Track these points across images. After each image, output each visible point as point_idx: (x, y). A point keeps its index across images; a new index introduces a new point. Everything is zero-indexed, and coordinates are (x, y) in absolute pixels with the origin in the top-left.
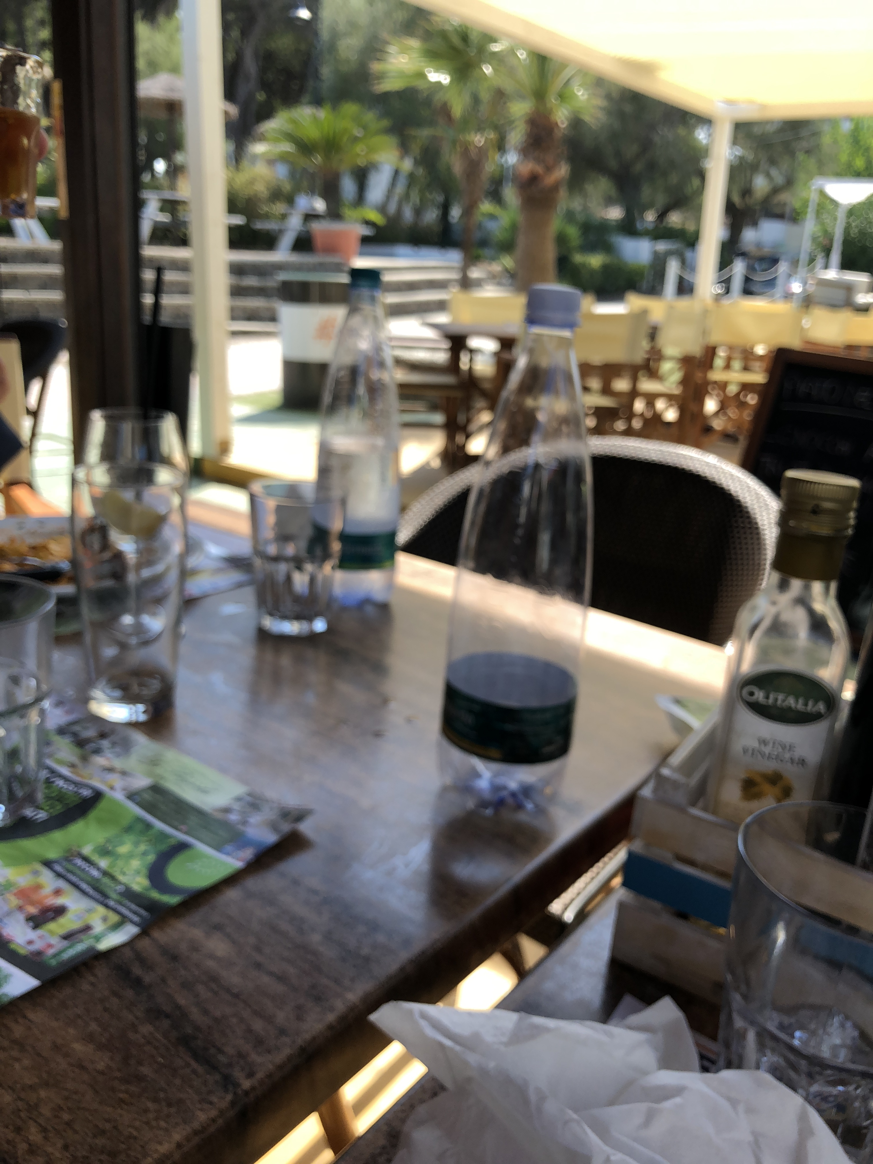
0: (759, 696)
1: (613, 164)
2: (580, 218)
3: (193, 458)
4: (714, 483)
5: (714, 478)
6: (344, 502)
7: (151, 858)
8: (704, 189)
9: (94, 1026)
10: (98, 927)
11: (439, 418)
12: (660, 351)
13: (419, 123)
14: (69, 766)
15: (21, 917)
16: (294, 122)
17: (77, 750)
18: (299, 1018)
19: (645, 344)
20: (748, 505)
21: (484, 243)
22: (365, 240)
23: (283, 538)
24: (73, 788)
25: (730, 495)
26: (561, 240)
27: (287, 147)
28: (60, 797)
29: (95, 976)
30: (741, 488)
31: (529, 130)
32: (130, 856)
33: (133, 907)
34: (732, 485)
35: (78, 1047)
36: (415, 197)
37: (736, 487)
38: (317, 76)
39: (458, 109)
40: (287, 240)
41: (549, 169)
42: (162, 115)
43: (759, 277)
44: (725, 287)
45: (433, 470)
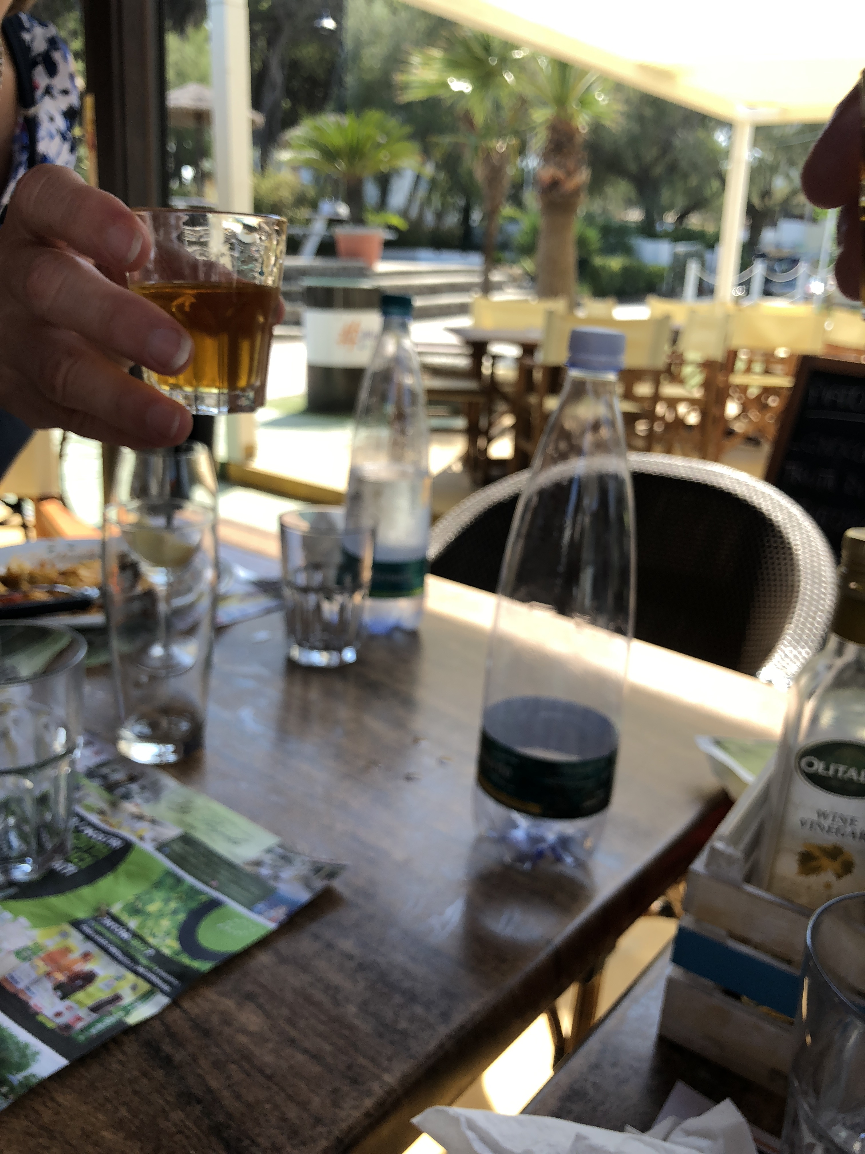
0: (819, 767)
1: (633, 167)
2: (600, 220)
3: (219, 462)
4: (745, 501)
5: (744, 496)
6: (374, 533)
7: (182, 917)
8: (725, 191)
9: (123, 1112)
10: (128, 998)
11: (460, 423)
12: (682, 355)
13: (442, 130)
14: (98, 813)
15: (49, 985)
16: (318, 129)
17: (106, 795)
18: (335, 1104)
19: (666, 348)
20: (780, 524)
21: (505, 246)
22: (388, 245)
23: (314, 566)
24: (102, 838)
25: (762, 513)
26: (582, 243)
27: (312, 154)
28: (89, 849)
29: (124, 1053)
30: (773, 506)
31: (550, 135)
32: (160, 915)
33: (164, 974)
34: (764, 503)
35: (107, 1134)
36: (437, 202)
37: (768, 506)
38: (341, 84)
39: (479, 117)
40: (311, 245)
41: (570, 174)
42: (190, 124)
43: (779, 278)
44: (746, 290)
45: (454, 474)
